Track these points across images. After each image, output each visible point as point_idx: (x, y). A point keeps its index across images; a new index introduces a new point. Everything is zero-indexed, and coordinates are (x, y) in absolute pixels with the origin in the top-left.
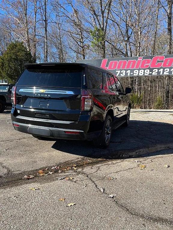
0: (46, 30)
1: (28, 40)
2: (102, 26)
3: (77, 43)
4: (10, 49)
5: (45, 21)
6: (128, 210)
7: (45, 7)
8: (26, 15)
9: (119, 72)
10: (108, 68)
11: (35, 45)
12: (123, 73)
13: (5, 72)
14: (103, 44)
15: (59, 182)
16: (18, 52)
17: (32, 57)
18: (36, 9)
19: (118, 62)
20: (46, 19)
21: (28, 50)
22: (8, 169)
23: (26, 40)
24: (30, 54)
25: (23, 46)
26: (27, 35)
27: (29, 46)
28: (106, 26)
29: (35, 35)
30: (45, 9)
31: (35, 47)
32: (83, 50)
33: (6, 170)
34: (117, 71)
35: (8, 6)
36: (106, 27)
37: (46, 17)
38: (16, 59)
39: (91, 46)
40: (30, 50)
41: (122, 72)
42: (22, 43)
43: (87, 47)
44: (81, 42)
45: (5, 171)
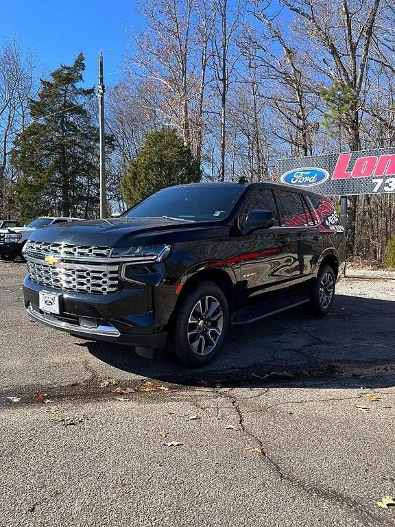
0: (224, 100)
1: (187, 124)
2: (351, 78)
3: (290, 119)
4: (150, 145)
5: (224, 80)
6: (278, 469)
7: (224, 50)
8: (184, 72)
9: (380, 181)
10: (351, 175)
11: (200, 133)
12: (390, 184)
13: (139, 190)
14: (354, 117)
15: (172, 405)
16: (166, 149)
17: (192, 158)
18: (204, 57)
19: (378, 161)
20: (224, 75)
21: (185, 144)
22: (93, 372)
23: (183, 124)
24: (189, 151)
25: (176, 137)
26: (184, 113)
27: (187, 135)
28: (362, 75)
29: (202, 112)
30: (225, 55)
31: (201, 137)
32: (304, 135)
33: (90, 374)
34: (374, 181)
35: (150, 56)
36: (361, 79)
37: (224, 72)
38: (160, 164)
39: (323, 124)
40: (189, 144)
41: (387, 181)
42: (175, 130)
43: (313, 128)
44: (300, 118)
45: (88, 375)
